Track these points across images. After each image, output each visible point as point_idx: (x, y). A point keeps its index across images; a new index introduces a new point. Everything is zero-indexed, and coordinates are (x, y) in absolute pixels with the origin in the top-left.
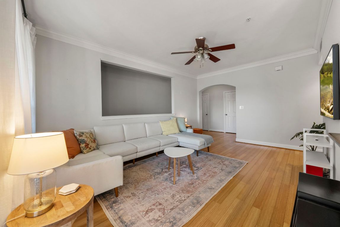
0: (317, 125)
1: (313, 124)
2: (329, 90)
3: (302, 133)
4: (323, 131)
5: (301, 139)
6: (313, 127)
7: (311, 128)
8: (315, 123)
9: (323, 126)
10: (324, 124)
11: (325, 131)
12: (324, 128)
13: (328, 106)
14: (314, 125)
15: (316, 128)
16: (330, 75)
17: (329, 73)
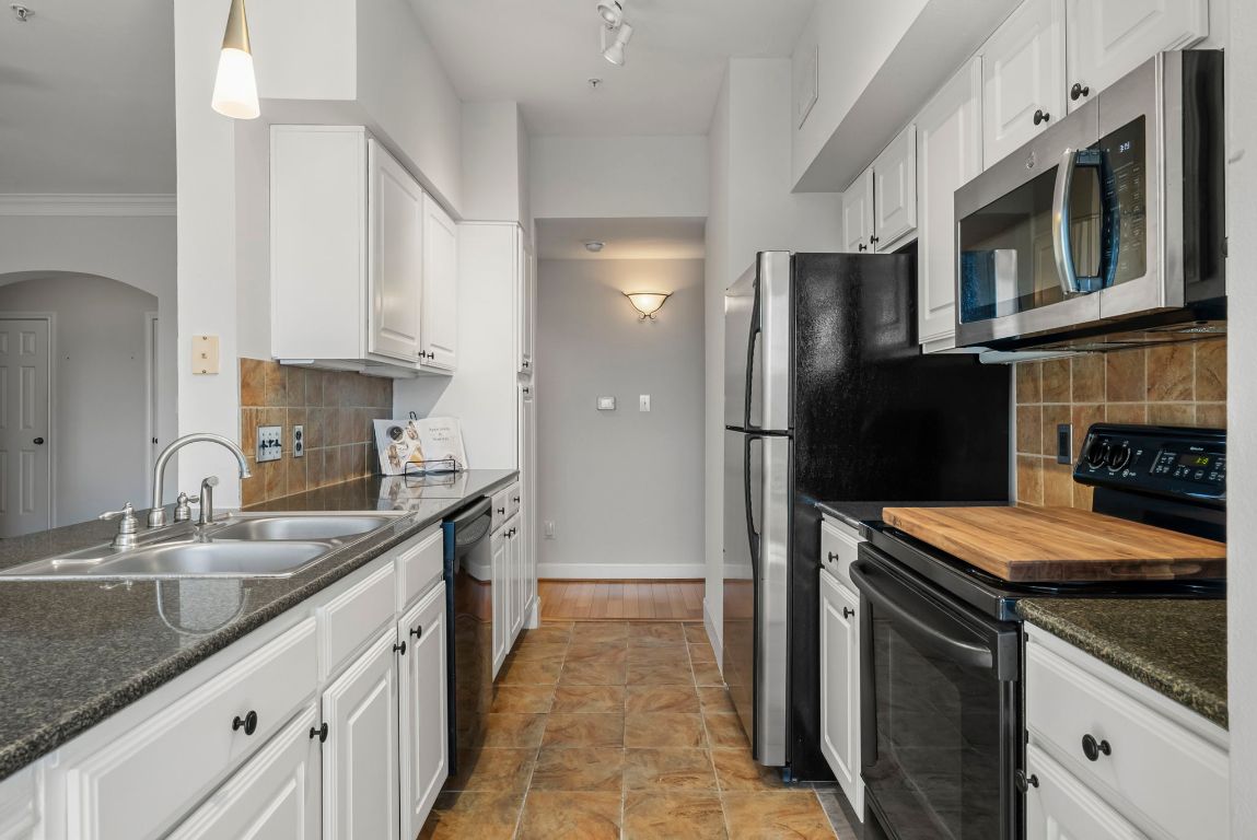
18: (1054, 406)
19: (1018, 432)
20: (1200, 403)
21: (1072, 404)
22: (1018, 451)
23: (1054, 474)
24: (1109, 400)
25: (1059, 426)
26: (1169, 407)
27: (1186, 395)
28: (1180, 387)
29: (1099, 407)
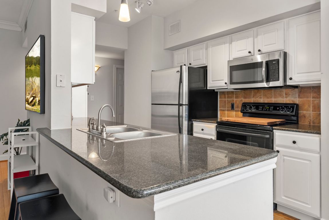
0: (22, 122)
1: (18, 121)
2: (29, 83)
3: (6, 135)
4: (28, 129)
5: (4, 143)
6: (17, 126)
7: (16, 127)
8: (19, 120)
9: (27, 123)
10: (28, 121)
11: (29, 128)
12: (29, 125)
13: (28, 98)
14: (18, 123)
15: (21, 126)
16: (30, 68)
17: (29, 66)
18: (230, 100)
19: (220, 105)
20: (263, 99)
21: (235, 99)
22: (220, 108)
23: (229, 112)
24: (244, 98)
25: (231, 103)
26: (257, 100)
27: (261, 98)
28: (259, 97)
29: (241, 100)
